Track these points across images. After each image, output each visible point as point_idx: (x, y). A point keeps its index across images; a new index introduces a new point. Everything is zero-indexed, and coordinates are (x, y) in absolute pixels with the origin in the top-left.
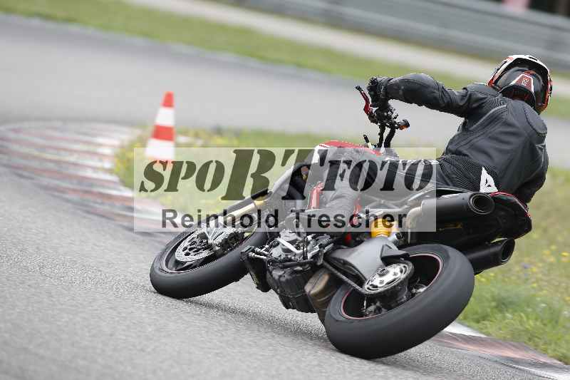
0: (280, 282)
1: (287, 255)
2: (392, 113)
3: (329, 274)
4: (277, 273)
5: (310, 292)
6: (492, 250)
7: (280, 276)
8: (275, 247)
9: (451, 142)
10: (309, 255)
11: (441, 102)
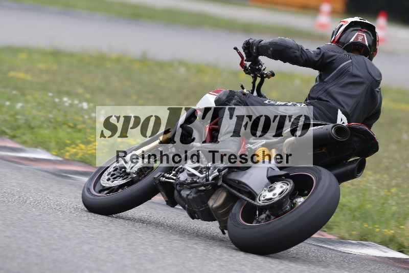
0: (188, 199)
1: (192, 179)
2: (262, 66)
3: (226, 192)
4: (185, 193)
5: (212, 206)
6: (350, 167)
7: (188, 195)
8: (181, 172)
9: (312, 90)
10: (210, 178)
11: (301, 59)
